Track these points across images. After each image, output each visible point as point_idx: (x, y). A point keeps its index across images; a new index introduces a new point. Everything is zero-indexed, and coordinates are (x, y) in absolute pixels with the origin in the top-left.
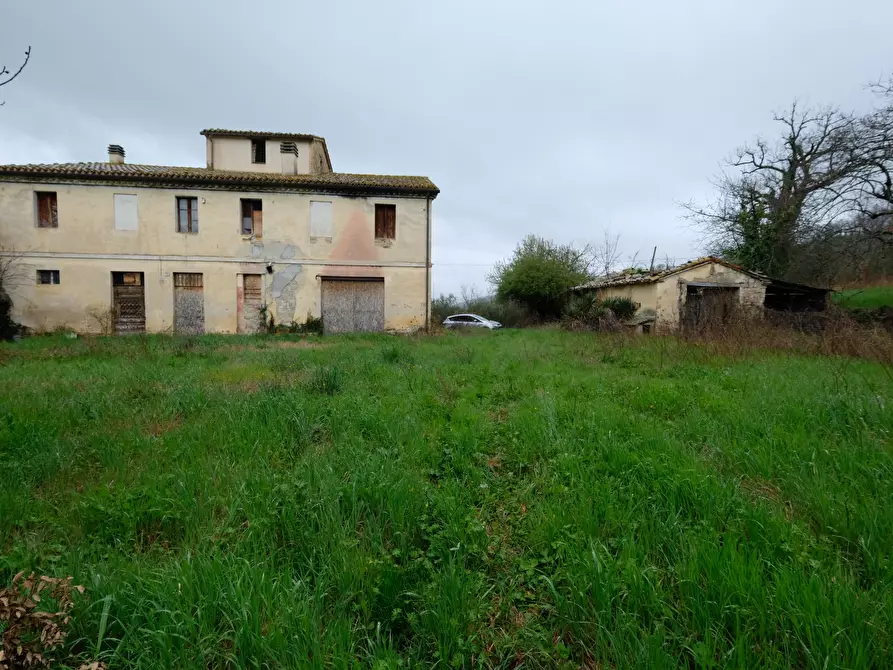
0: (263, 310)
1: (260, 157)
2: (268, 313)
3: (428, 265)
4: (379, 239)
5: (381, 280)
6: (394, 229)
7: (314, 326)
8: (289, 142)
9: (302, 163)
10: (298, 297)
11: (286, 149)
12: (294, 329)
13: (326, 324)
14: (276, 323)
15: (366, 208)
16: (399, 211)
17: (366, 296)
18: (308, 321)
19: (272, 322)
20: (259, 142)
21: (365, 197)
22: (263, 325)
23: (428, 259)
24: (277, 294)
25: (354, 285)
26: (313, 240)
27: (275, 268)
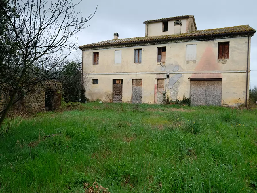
0: (165, 94)
1: (166, 29)
2: (166, 95)
3: (248, 71)
4: (220, 60)
5: (221, 80)
6: (228, 54)
7: (186, 102)
8: (178, 20)
9: (184, 29)
10: (179, 88)
11: (176, 24)
12: (177, 103)
13: (192, 101)
14: (170, 100)
15: (213, 45)
16: (231, 45)
17: (213, 88)
18: (184, 99)
19: (168, 99)
20: (165, 23)
21: (213, 40)
22: (164, 100)
23: (247, 68)
24: (170, 87)
25: (206, 83)
26: (187, 62)
27: (170, 76)
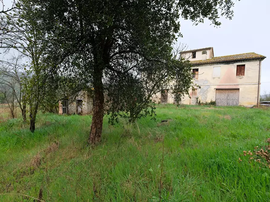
0: (197, 99)
1: (194, 57)
2: (198, 99)
3: (259, 84)
4: (238, 76)
5: (239, 89)
6: (244, 72)
7: (213, 103)
8: (204, 51)
10: (208, 95)
11: (203, 53)
12: (206, 104)
13: (217, 103)
14: (201, 102)
15: (233, 67)
16: (246, 66)
17: (232, 95)
18: (211, 102)
19: (200, 102)
20: (194, 53)
21: (233, 63)
22: (197, 102)
23: (259, 82)
24: (201, 94)
25: (227, 91)
26: (214, 78)
27: (202, 87)
